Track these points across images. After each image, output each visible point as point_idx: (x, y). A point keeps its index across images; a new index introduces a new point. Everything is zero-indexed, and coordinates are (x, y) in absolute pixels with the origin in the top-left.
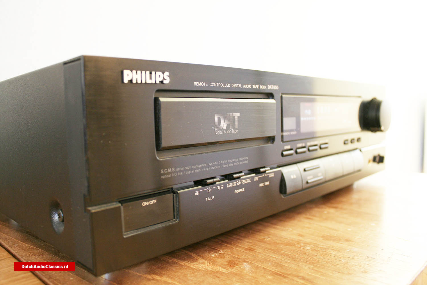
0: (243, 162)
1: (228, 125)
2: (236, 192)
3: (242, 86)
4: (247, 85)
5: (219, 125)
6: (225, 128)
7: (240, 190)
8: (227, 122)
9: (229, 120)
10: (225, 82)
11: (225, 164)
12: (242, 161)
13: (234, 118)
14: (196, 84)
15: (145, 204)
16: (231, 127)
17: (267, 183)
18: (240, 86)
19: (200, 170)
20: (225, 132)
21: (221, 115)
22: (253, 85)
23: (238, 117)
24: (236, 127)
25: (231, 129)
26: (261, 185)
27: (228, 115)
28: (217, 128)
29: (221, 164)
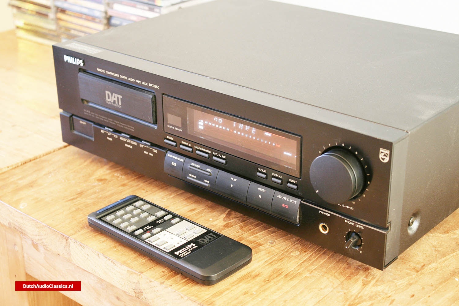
0: (131, 129)
1: (114, 101)
2: (126, 145)
3: (128, 78)
4: (131, 79)
5: (109, 98)
6: (112, 101)
7: (129, 146)
8: (113, 99)
9: (115, 97)
10: (115, 73)
11: (117, 123)
12: (129, 128)
13: (118, 98)
14: (98, 69)
15: (81, 122)
16: (117, 103)
17: (152, 155)
18: (126, 78)
19: (103, 119)
20: (113, 104)
21: (109, 93)
22: (136, 80)
23: (121, 98)
24: (120, 104)
25: (116, 104)
26: (145, 152)
27: (114, 94)
28: (107, 99)
29: (116, 123)
